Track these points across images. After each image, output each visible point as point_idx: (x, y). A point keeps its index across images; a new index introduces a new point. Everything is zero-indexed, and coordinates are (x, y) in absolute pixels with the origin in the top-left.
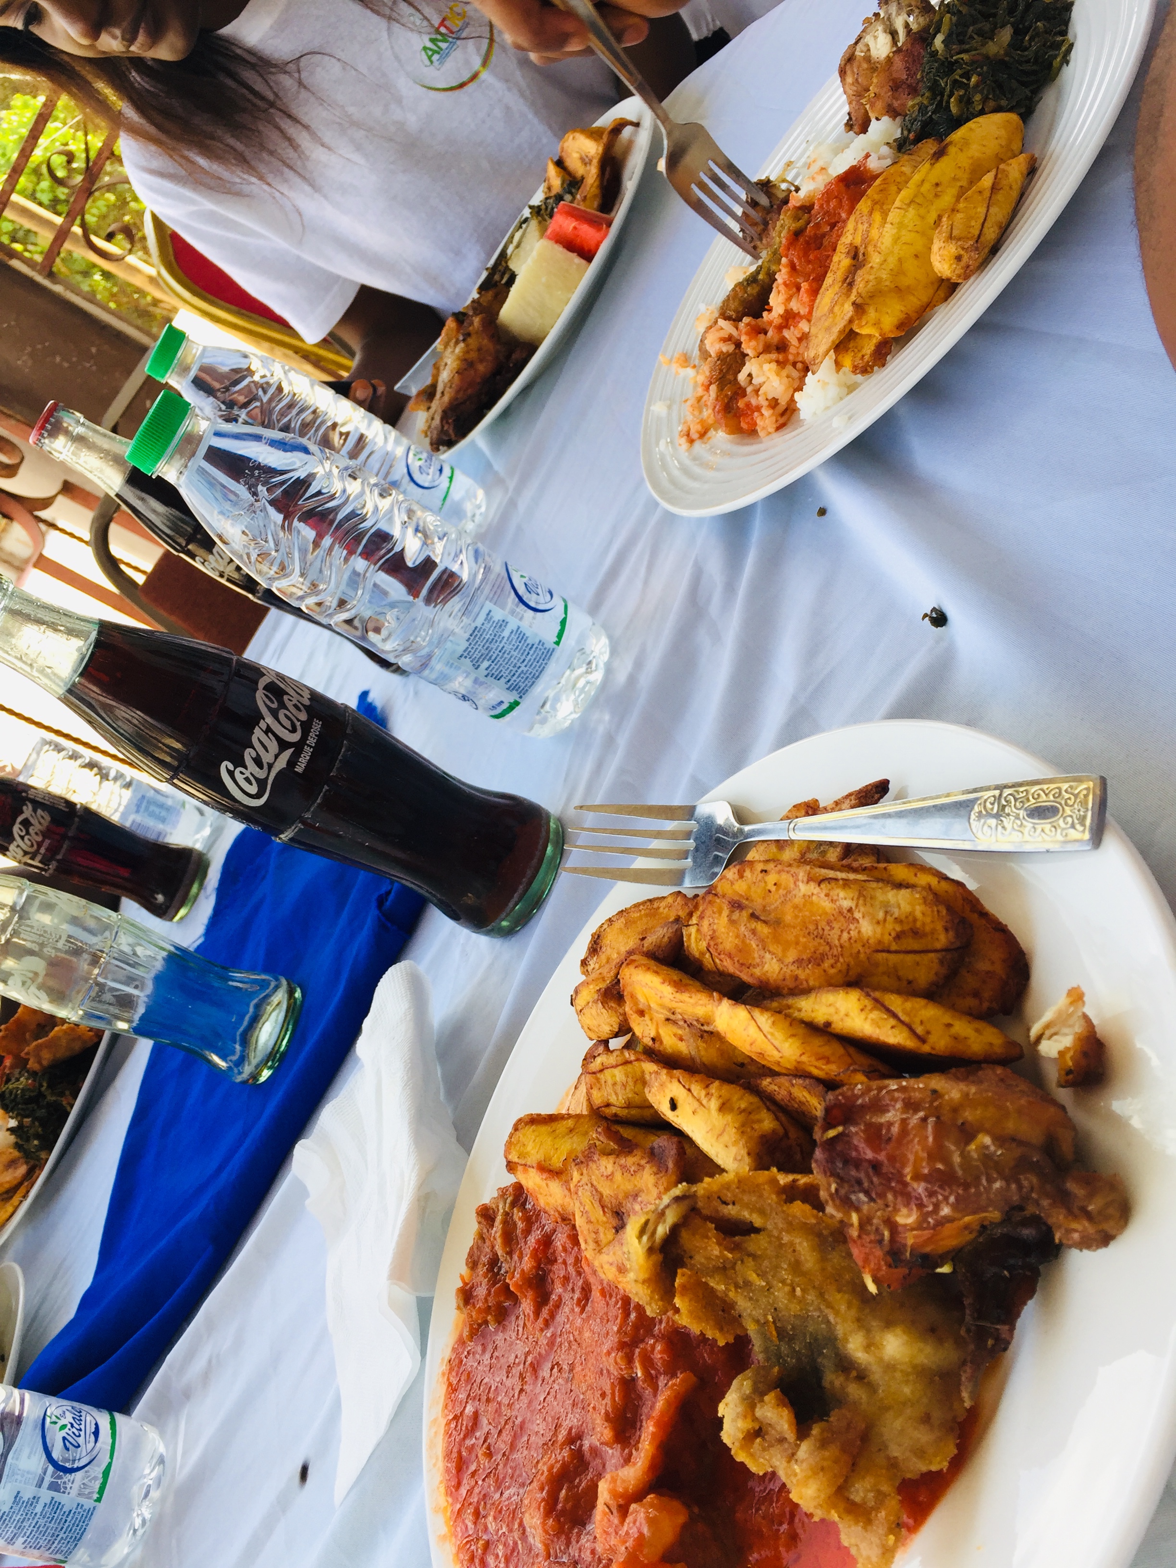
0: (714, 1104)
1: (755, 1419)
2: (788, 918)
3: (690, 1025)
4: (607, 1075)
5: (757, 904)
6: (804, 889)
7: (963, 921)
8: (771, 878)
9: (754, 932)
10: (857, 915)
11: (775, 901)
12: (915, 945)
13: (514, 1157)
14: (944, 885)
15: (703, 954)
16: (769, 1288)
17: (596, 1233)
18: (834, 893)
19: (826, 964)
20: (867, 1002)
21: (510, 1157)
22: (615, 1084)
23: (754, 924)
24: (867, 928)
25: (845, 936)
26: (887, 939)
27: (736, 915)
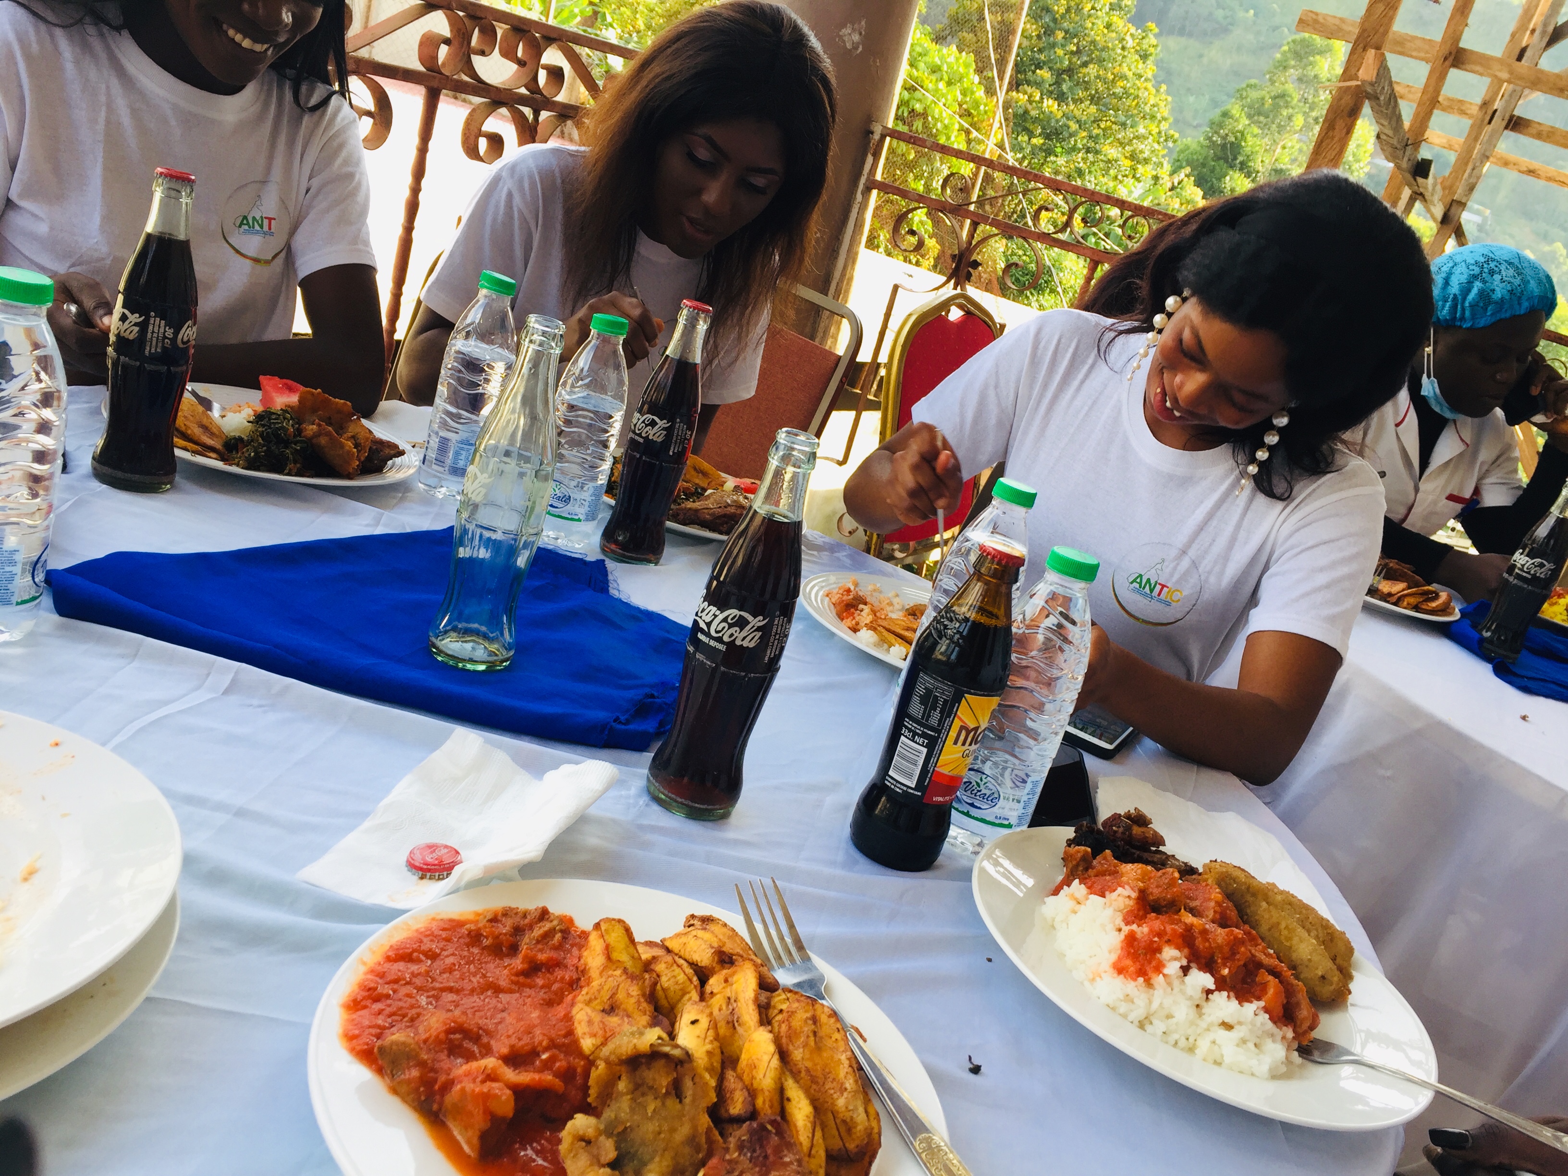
0: (709, 1047)
1: (597, 1138)
2: (825, 1055)
3: (732, 1013)
4: (678, 971)
5: (822, 1033)
6: (843, 1057)
7: (865, 1154)
8: (837, 1036)
9: (808, 1037)
10: (845, 1094)
11: (829, 1043)
12: (843, 1134)
13: (603, 927)
14: (876, 1136)
15: (774, 1007)
16: (651, 1119)
17: (596, 998)
18: (849, 1076)
19: (814, 1087)
20: (812, 1118)
21: (602, 924)
22: (675, 977)
23: (811, 1035)
24: (841, 1102)
25: (832, 1092)
26: (841, 1115)
27: (810, 1022)
